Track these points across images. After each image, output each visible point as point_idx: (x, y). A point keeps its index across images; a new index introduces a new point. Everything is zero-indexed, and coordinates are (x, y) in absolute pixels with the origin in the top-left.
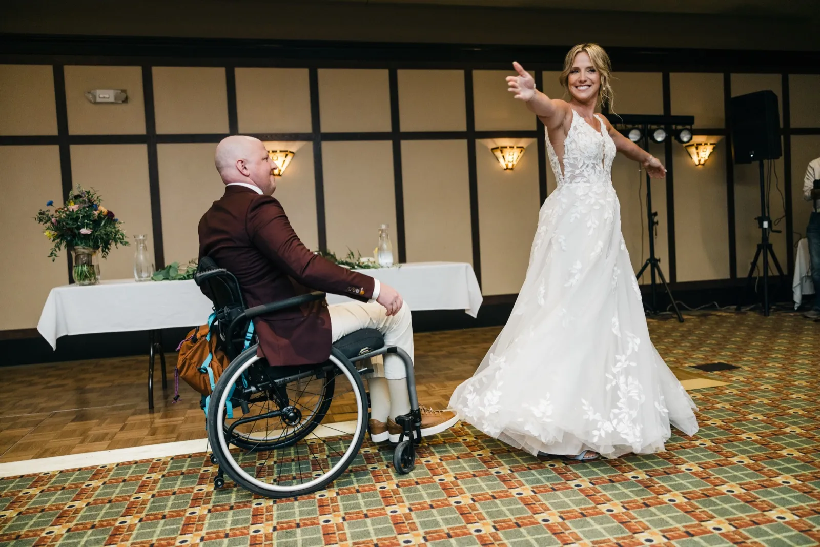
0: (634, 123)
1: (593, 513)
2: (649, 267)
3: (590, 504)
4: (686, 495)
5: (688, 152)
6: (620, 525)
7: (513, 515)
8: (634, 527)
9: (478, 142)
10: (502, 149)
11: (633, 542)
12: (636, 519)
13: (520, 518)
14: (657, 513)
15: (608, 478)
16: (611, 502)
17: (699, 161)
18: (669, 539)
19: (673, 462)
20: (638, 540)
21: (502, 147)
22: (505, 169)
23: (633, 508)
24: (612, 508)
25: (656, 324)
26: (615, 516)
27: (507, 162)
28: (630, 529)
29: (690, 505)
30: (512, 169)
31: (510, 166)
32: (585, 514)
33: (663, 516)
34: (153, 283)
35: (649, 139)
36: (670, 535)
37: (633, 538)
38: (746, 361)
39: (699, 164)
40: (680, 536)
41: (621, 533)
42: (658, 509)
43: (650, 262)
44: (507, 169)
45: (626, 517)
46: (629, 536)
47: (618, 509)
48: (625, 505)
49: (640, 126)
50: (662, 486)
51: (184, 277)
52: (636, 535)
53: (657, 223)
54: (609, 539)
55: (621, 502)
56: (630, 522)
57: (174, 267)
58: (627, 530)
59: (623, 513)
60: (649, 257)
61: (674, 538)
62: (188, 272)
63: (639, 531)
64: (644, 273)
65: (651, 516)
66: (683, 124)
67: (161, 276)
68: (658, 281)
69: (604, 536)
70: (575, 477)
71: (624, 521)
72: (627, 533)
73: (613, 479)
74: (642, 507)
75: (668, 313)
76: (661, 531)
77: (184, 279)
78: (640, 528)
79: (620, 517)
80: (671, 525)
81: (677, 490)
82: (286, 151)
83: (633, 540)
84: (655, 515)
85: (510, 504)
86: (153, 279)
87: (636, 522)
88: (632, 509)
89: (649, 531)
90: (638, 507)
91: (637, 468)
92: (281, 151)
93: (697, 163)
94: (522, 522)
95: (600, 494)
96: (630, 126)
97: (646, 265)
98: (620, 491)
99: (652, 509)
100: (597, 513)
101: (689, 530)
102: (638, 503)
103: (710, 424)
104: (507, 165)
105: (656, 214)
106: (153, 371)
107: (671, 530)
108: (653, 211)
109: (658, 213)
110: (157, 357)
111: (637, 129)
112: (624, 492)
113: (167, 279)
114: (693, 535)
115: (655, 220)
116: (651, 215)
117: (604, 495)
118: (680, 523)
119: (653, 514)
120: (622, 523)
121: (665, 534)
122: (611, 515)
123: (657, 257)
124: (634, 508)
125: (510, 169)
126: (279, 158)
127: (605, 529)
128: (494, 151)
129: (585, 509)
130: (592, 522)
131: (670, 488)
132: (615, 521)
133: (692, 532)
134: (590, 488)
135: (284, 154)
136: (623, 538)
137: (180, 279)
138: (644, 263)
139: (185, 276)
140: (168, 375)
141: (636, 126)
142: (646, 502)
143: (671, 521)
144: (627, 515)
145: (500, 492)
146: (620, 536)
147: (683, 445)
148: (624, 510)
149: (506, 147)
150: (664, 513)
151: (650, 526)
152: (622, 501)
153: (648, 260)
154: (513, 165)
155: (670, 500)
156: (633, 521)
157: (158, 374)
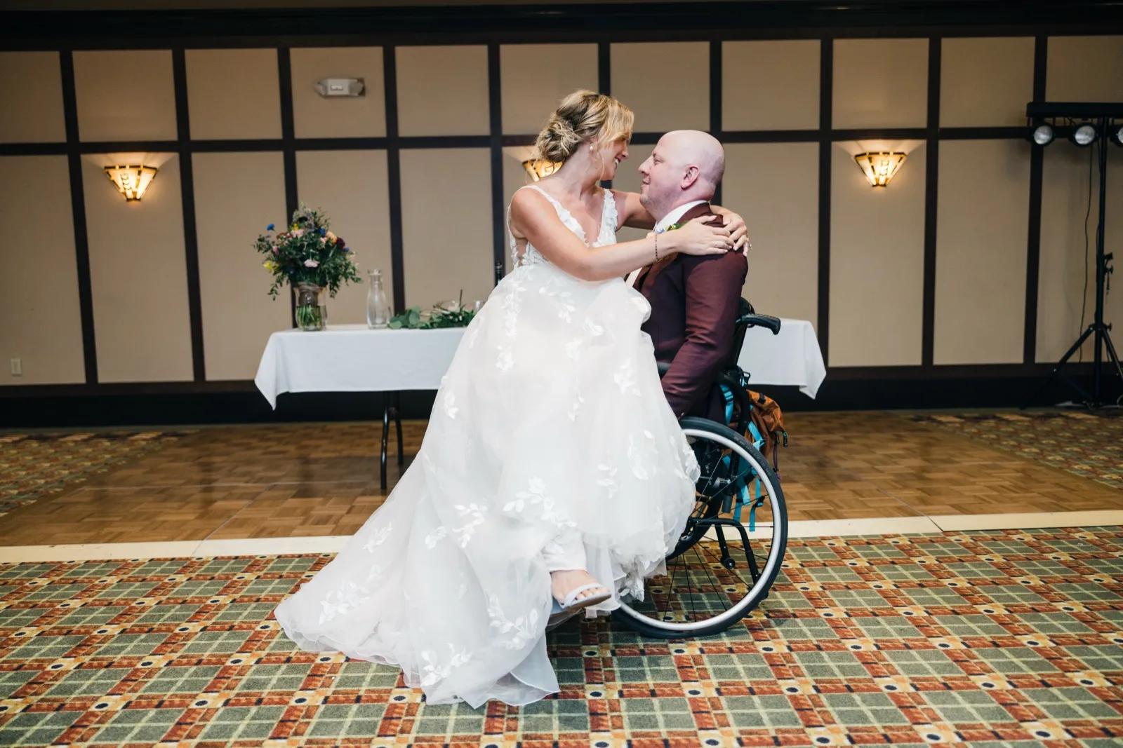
0: (1085, 116)
1: (962, 685)
2: (1093, 336)
3: (959, 672)
4: (1110, 677)
6: (1001, 707)
7: (844, 674)
8: (1022, 713)
9: (836, 145)
10: (871, 156)
11: (1018, 732)
12: (1027, 701)
13: (853, 680)
14: (1061, 697)
15: (991, 640)
16: (992, 674)
18: (1073, 735)
19: (1095, 628)
20: (1025, 730)
21: (871, 154)
22: (874, 186)
23: (1024, 686)
24: (991, 683)
25: (1096, 422)
26: (994, 694)
27: (877, 176)
28: (1015, 714)
29: (1115, 692)
30: (884, 185)
31: (882, 181)
32: (950, 685)
33: (1070, 703)
34: (389, 331)
35: (1108, 139)
36: (1076, 730)
37: (1019, 727)
40: (1093, 734)
41: (1002, 719)
42: (1063, 692)
43: (1094, 329)
44: (877, 185)
45: (1011, 697)
46: (1013, 725)
47: (1001, 684)
48: (1012, 680)
49: (1095, 121)
50: (1075, 661)
51: (427, 325)
52: (1024, 725)
53: (1111, 270)
54: (981, 724)
55: (1007, 676)
56: (1017, 704)
57: (415, 313)
58: (1010, 715)
59: (1007, 691)
60: (1090, 320)
61: (1082, 735)
62: (431, 319)
63: (1030, 719)
64: (1084, 345)
65: (1050, 700)
67: (399, 324)
68: (1105, 357)
69: (974, 719)
70: (940, 632)
71: (1008, 702)
72: (1009, 718)
73: (998, 641)
74: (1038, 686)
75: (1118, 406)
76: (1063, 723)
77: (426, 327)
78: (1032, 715)
79: (1002, 696)
80: (1081, 716)
81: (1097, 668)
83: (1018, 730)
84: (1058, 699)
85: (841, 658)
86: (389, 326)
87: (1025, 706)
88: (1022, 687)
89: (1044, 720)
90: (1033, 685)
91: (1037, 630)
94: (855, 686)
95: (975, 661)
96: (1078, 121)
97: (1088, 333)
98: (1007, 660)
99: (1054, 690)
100: (969, 687)
101: (1108, 726)
102: (1033, 680)
104: (877, 180)
105: (1110, 257)
106: (386, 443)
107: (1080, 724)
108: (1106, 252)
109: (1114, 256)
110: (393, 424)
111: (1090, 125)
112: (1013, 662)
113: (405, 326)
114: (1113, 735)
115: (1109, 266)
116: (1104, 258)
117: (982, 663)
118: (1095, 715)
119: (1053, 698)
120: (1005, 705)
121: (1069, 728)
122: (988, 691)
123: (1106, 321)
124: (1026, 686)
125: (882, 185)
127: (977, 709)
128: (858, 158)
129: (951, 679)
130: (959, 698)
131: (1085, 664)
132: (994, 700)
133: (1112, 731)
134: (962, 651)
136: (1003, 726)
137: (422, 328)
138: (1084, 331)
139: (429, 324)
140: (405, 449)
141: (1090, 120)
142: (1046, 679)
143: (1081, 711)
144: (1013, 695)
145: (829, 642)
146: (999, 722)
147: (1116, 605)
148: (1010, 687)
149: (878, 153)
150: (1071, 699)
151: (1047, 714)
152: (1008, 673)
153: (1090, 326)
154: (887, 180)
155: (1084, 682)
156: (1022, 704)
157: (393, 447)
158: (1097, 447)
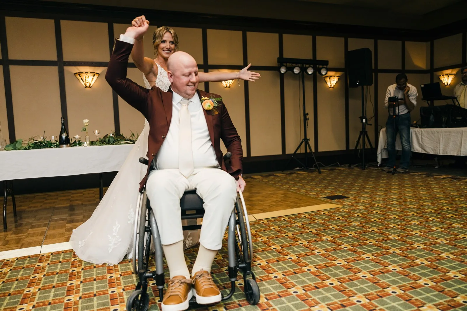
1: (266, 279)
2: (304, 143)
3: (265, 274)
4: (316, 267)
5: (325, 80)
6: (281, 285)
7: (222, 282)
8: (288, 285)
11: (287, 293)
12: (289, 281)
14: (301, 277)
15: (276, 259)
16: (277, 272)
17: (331, 85)
18: (306, 291)
19: (310, 249)
20: (289, 292)
22: (225, 87)
23: (288, 275)
24: (277, 276)
25: (307, 174)
26: (278, 280)
28: (286, 286)
29: (318, 272)
30: (229, 87)
31: (228, 85)
32: (262, 279)
33: (304, 279)
34: (5, 152)
35: (304, 72)
36: (306, 289)
37: (287, 291)
38: (352, 194)
39: (331, 87)
40: (312, 289)
41: (281, 289)
42: (302, 275)
43: (304, 141)
44: (227, 87)
45: (284, 280)
46: (285, 291)
47: (280, 276)
48: (284, 274)
49: (300, 65)
50: (304, 262)
51: (26, 148)
52: (289, 290)
53: (308, 119)
54: (274, 293)
55: (282, 272)
56: (286, 283)
57: (20, 142)
58: (284, 287)
59: (282, 278)
60: (303, 137)
61: (309, 290)
62: (28, 145)
63: (291, 287)
64: (301, 147)
65: (297, 279)
66: (323, 65)
67: (11, 148)
68: (308, 151)
69: (272, 291)
70: (258, 259)
71: (283, 282)
72: (284, 289)
73: (278, 260)
74: (293, 274)
75: (314, 168)
76: (302, 287)
77: (26, 149)
78: (291, 286)
79: (281, 280)
80: (308, 283)
81: (312, 264)
82: (94, 73)
83: (287, 292)
84: (300, 278)
85: (221, 276)
86: (5, 149)
87: (289, 283)
88: (287, 276)
89: (296, 287)
90: (291, 274)
91: (291, 253)
92: (90, 73)
93: (330, 87)
94: (227, 286)
95: (271, 268)
96: (294, 65)
97: (302, 142)
98: (282, 266)
99: (298, 275)
100: (269, 279)
101: (317, 285)
102: (291, 272)
103: (331, 228)
104: (226, 85)
105: (307, 114)
106: (6, 206)
107: (307, 286)
108: (306, 113)
109: (309, 114)
110: (10, 197)
111: (298, 66)
112: (284, 267)
113: (15, 149)
114: (318, 288)
115: (307, 118)
116: (305, 115)
117: (273, 269)
118: (312, 282)
119: (299, 278)
120: (282, 283)
121: (304, 288)
122: (276, 279)
123: (308, 138)
124: (289, 275)
125: (228, 87)
126: (90, 77)
127: (272, 287)
129: (262, 277)
130: (266, 284)
131: (308, 263)
132: (278, 282)
133: (318, 287)
134: (266, 265)
135: (92, 74)
136: (282, 292)
137: (23, 149)
138: (301, 142)
139: (27, 147)
140: (17, 208)
141: (298, 65)
142: (295, 271)
143: (308, 281)
144: (284, 279)
145: (216, 270)
146: (280, 291)
147: (316, 240)
148: (283, 276)
150: (304, 277)
151: (296, 284)
152: (283, 271)
153: (303, 140)
154: (230, 85)
155: (308, 270)
156: (288, 282)
157: (10, 208)
158: (308, 183)
